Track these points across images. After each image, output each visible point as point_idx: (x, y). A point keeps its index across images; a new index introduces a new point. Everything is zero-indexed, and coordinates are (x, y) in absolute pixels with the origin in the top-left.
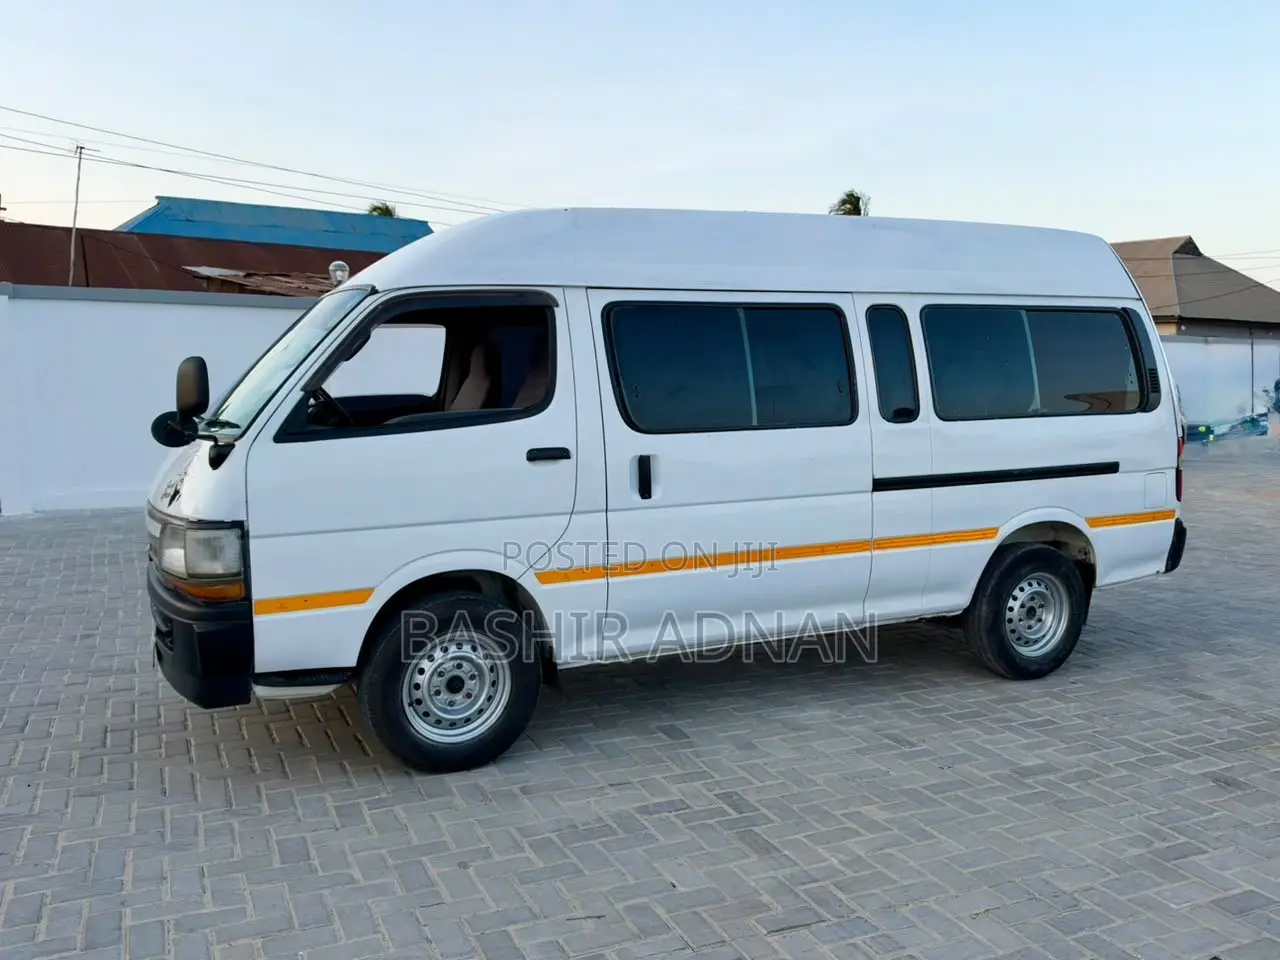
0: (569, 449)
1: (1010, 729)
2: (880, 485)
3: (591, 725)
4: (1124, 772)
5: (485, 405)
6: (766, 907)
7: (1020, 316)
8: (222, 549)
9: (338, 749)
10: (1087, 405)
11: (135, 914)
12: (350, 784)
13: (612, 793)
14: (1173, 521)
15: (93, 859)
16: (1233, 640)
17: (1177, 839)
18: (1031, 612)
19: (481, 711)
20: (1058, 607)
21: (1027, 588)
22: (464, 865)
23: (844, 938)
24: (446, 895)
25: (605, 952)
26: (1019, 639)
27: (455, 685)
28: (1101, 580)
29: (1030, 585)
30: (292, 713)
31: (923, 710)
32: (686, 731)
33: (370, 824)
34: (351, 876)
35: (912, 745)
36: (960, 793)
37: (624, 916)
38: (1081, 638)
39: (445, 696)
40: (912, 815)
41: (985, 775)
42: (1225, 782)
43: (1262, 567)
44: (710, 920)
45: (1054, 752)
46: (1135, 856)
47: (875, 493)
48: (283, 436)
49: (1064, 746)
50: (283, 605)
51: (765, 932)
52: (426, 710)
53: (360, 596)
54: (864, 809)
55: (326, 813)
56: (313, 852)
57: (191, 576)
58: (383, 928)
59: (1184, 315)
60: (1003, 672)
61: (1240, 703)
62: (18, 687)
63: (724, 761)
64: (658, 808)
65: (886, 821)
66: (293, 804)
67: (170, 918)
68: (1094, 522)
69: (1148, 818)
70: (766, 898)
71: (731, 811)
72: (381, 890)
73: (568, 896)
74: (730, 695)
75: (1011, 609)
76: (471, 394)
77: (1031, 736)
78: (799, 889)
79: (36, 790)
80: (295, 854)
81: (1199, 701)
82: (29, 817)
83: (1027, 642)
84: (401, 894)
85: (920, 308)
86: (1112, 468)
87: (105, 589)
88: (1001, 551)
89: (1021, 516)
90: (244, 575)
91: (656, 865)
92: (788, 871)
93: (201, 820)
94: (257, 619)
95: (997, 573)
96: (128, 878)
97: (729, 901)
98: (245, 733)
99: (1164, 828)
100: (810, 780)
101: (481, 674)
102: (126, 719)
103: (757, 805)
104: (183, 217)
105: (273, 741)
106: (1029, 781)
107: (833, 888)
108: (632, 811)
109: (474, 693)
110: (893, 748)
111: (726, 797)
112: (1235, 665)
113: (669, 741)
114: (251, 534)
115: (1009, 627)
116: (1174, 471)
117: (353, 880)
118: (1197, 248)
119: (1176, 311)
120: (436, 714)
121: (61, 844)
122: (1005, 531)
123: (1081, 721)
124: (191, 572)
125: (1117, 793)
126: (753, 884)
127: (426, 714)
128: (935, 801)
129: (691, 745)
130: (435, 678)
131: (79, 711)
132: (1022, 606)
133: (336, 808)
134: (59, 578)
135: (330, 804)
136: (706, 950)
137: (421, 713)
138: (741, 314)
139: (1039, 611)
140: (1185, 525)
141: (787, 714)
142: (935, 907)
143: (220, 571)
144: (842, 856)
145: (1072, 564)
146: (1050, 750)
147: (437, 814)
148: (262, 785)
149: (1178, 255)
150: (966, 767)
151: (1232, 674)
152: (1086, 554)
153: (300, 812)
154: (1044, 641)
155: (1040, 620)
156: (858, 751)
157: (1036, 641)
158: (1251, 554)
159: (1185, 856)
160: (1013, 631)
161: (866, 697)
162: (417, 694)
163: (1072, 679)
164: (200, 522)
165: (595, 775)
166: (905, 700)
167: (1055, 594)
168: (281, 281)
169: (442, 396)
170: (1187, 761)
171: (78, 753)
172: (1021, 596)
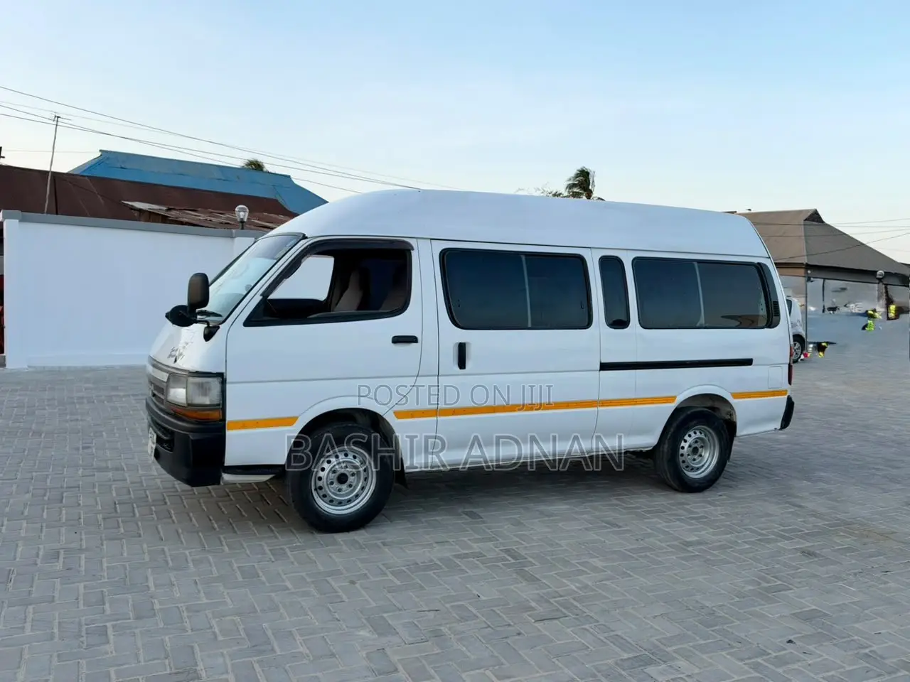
0: (417, 336)
1: (678, 520)
2: (605, 367)
3: (421, 509)
4: (747, 546)
5: (359, 309)
6: (533, 609)
7: (693, 265)
8: (210, 389)
9: (266, 518)
10: (738, 323)
11: (160, 603)
12: (276, 537)
13: (437, 547)
14: (786, 397)
15: (127, 574)
16: (822, 474)
17: (776, 582)
18: (695, 451)
19: (357, 496)
20: (712, 448)
21: (693, 435)
22: (353, 582)
23: (579, 625)
24: (344, 597)
25: (442, 628)
26: (687, 467)
27: (342, 479)
28: (740, 432)
29: (695, 433)
30: (232, 497)
31: (627, 507)
32: (481, 514)
33: (292, 560)
34: (286, 586)
35: (620, 527)
36: (648, 554)
37: (451, 610)
38: (725, 469)
39: (336, 485)
40: (620, 565)
41: (663, 545)
42: (808, 553)
43: (846, 431)
44: (501, 614)
45: (707, 534)
46: (750, 590)
47: (601, 372)
48: (249, 322)
49: (711, 530)
50: (244, 425)
51: (533, 621)
52: (325, 493)
53: (290, 421)
54: (591, 560)
55: (264, 553)
56: (261, 574)
57: (189, 405)
58: (310, 613)
59: (810, 263)
60: (677, 488)
61: (823, 510)
62: (50, 477)
63: (505, 532)
64: (466, 556)
65: (604, 567)
66: (244, 548)
67: (182, 606)
68: (736, 396)
69: (759, 571)
70: (533, 604)
71: (510, 558)
72: (306, 594)
73: (417, 600)
74: (507, 495)
75: (683, 448)
76: (349, 300)
77: (692, 524)
78: (552, 600)
79: (81, 535)
80: (251, 575)
81: (797, 508)
82: (81, 550)
83: (692, 469)
84: (318, 596)
85: (632, 259)
86: (748, 362)
87: (89, 419)
88: (677, 411)
89: (691, 390)
90: (222, 406)
91: (468, 586)
92: (544, 591)
93: (188, 554)
94: (229, 433)
95: (675, 425)
96: (151, 584)
97: (512, 605)
98: (204, 507)
99: (769, 577)
100: (557, 544)
101: (359, 473)
102: (127, 497)
103: (526, 556)
104: (119, 165)
105: (223, 512)
106: (690, 549)
107: (572, 601)
108: (451, 557)
109: (354, 484)
110: (607, 528)
111: (507, 551)
112: (822, 489)
113: (471, 520)
114: (228, 381)
115: (681, 459)
116: (787, 366)
117: (287, 589)
118: (820, 218)
119: (805, 260)
120: (330, 496)
121: (105, 565)
122: (680, 398)
123: (723, 517)
124: (190, 402)
125: (742, 557)
126: (525, 597)
127: (325, 496)
128: (633, 557)
129: (484, 522)
130: (331, 474)
131: (94, 492)
132: (690, 446)
133: (270, 550)
134: (56, 410)
135: (266, 548)
136: (499, 629)
137: (321, 495)
138: (523, 258)
139: (700, 450)
140: (793, 400)
141: (542, 507)
142: (631, 611)
143: (208, 402)
144: (577, 585)
145: (722, 421)
146: (703, 532)
147: (333, 556)
148: (222, 536)
149: (808, 222)
150: (652, 539)
151: (819, 494)
152: (730, 415)
153: (248, 552)
154: (703, 469)
155: (701, 456)
156: (586, 529)
157: (698, 469)
158: (841, 423)
159: (780, 591)
160: (684, 462)
161: (591, 499)
162: (320, 483)
163: (720, 494)
164: (197, 372)
165: (427, 537)
166: (615, 502)
167: (711, 441)
168: (192, 215)
169: (329, 300)
170: (786, 542)
171: (101, 515)
172: (690, 440)
